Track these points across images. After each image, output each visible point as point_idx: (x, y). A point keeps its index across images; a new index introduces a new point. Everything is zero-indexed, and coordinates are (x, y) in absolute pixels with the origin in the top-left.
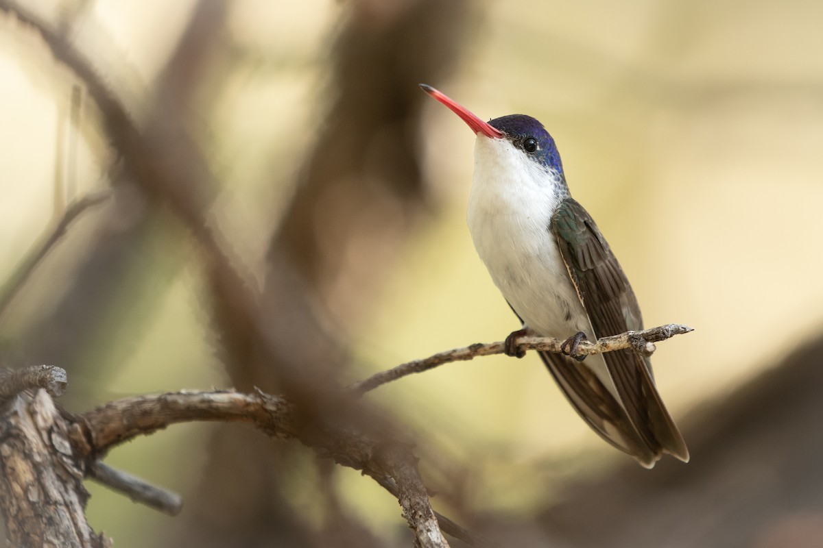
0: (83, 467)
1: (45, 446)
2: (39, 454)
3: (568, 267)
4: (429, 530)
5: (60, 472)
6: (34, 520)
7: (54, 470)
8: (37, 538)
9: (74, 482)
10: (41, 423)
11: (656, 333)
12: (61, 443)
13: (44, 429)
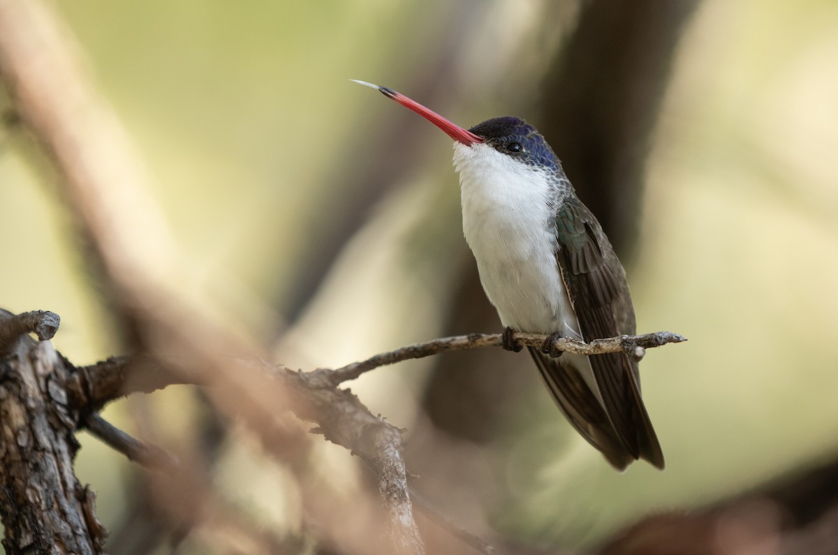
0: (76, 417)
1: (41, 392)
2: (34, 399)
3: (561, 269)
4: (401, 514)
5: (53, 420)
6: (21, 465)
7: (47, 418)
8: (21, 483)
9: (65, 430)
10: (40, 369)
11: (649, 339)
12: (58, 392)
13: (42, 376)
